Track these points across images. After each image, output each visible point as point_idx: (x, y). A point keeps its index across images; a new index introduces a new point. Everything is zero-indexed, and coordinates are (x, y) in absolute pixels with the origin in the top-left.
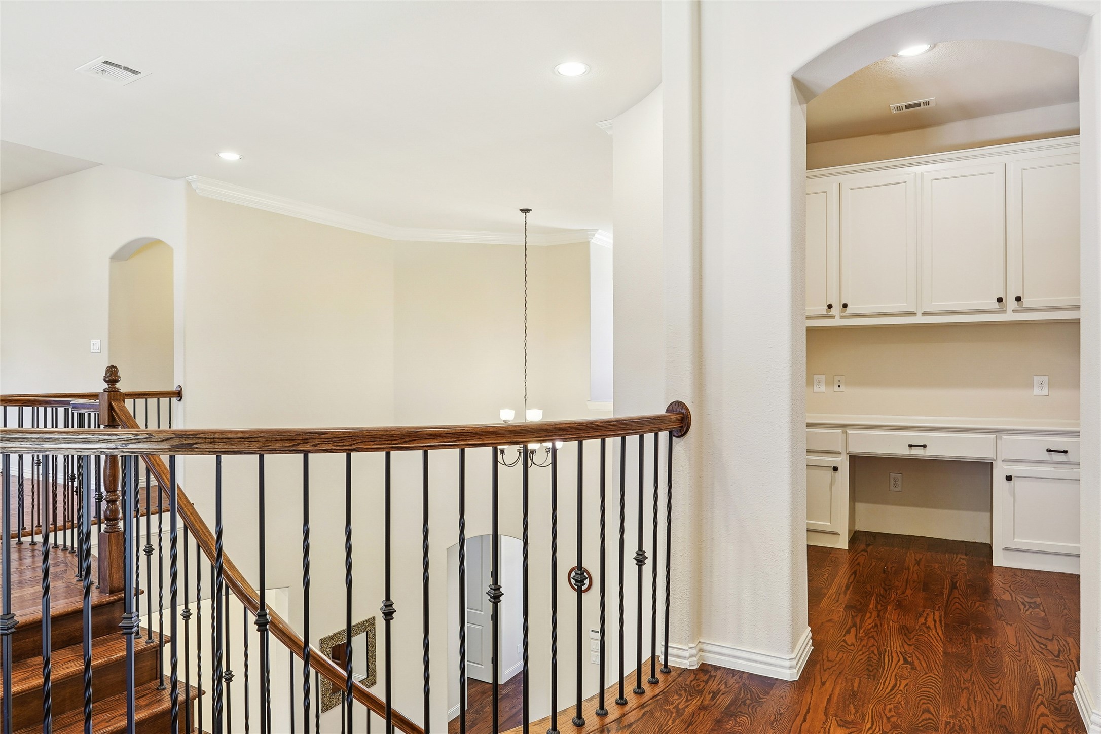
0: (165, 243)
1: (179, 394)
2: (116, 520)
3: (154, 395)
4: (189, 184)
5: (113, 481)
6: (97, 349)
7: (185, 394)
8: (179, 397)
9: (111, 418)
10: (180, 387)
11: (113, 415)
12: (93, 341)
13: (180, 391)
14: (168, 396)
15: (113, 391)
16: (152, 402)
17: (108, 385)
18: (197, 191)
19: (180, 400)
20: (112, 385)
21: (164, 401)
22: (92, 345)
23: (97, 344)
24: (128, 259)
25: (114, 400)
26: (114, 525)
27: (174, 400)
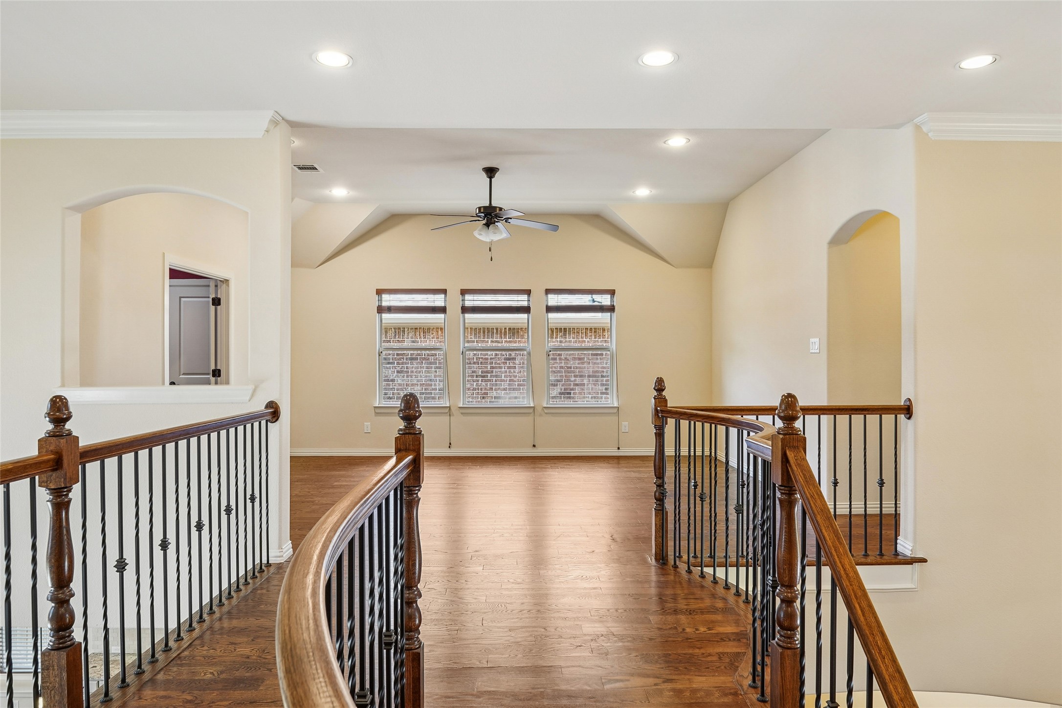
0: (894, 216)
1: (908, 410)
2: (793, 631)
3: (874, 411)
4: (918, 127)
5: (789, 571)
6: (816, 348)
7: (916, 410)
8: (908, 414)
9: (785, 474)
10: (909, 400)
11: (788, 471)
12: (812, 340)
13: (909, 406)
14: (893, 412)
15: (790, 434)
16: (873, 419)
17: (784, 423)
18: (930, 135)
19: (909, 418)
20: (788, 424)
21: (888, 419)
22: (811, 343)
23: (816, 343)
24: (848, 242)
25: (789, 447)
26: (789, 638)
27: (902, 417)
